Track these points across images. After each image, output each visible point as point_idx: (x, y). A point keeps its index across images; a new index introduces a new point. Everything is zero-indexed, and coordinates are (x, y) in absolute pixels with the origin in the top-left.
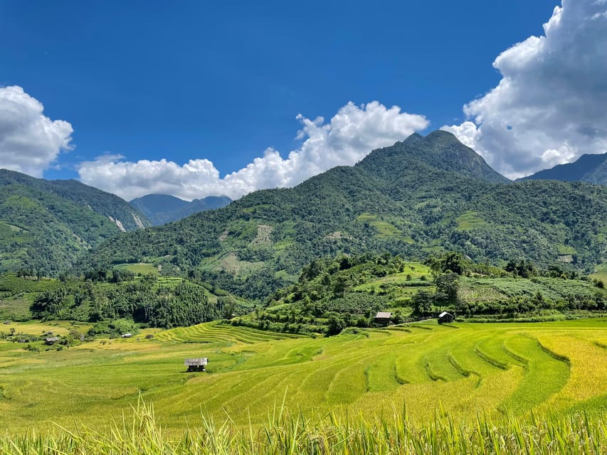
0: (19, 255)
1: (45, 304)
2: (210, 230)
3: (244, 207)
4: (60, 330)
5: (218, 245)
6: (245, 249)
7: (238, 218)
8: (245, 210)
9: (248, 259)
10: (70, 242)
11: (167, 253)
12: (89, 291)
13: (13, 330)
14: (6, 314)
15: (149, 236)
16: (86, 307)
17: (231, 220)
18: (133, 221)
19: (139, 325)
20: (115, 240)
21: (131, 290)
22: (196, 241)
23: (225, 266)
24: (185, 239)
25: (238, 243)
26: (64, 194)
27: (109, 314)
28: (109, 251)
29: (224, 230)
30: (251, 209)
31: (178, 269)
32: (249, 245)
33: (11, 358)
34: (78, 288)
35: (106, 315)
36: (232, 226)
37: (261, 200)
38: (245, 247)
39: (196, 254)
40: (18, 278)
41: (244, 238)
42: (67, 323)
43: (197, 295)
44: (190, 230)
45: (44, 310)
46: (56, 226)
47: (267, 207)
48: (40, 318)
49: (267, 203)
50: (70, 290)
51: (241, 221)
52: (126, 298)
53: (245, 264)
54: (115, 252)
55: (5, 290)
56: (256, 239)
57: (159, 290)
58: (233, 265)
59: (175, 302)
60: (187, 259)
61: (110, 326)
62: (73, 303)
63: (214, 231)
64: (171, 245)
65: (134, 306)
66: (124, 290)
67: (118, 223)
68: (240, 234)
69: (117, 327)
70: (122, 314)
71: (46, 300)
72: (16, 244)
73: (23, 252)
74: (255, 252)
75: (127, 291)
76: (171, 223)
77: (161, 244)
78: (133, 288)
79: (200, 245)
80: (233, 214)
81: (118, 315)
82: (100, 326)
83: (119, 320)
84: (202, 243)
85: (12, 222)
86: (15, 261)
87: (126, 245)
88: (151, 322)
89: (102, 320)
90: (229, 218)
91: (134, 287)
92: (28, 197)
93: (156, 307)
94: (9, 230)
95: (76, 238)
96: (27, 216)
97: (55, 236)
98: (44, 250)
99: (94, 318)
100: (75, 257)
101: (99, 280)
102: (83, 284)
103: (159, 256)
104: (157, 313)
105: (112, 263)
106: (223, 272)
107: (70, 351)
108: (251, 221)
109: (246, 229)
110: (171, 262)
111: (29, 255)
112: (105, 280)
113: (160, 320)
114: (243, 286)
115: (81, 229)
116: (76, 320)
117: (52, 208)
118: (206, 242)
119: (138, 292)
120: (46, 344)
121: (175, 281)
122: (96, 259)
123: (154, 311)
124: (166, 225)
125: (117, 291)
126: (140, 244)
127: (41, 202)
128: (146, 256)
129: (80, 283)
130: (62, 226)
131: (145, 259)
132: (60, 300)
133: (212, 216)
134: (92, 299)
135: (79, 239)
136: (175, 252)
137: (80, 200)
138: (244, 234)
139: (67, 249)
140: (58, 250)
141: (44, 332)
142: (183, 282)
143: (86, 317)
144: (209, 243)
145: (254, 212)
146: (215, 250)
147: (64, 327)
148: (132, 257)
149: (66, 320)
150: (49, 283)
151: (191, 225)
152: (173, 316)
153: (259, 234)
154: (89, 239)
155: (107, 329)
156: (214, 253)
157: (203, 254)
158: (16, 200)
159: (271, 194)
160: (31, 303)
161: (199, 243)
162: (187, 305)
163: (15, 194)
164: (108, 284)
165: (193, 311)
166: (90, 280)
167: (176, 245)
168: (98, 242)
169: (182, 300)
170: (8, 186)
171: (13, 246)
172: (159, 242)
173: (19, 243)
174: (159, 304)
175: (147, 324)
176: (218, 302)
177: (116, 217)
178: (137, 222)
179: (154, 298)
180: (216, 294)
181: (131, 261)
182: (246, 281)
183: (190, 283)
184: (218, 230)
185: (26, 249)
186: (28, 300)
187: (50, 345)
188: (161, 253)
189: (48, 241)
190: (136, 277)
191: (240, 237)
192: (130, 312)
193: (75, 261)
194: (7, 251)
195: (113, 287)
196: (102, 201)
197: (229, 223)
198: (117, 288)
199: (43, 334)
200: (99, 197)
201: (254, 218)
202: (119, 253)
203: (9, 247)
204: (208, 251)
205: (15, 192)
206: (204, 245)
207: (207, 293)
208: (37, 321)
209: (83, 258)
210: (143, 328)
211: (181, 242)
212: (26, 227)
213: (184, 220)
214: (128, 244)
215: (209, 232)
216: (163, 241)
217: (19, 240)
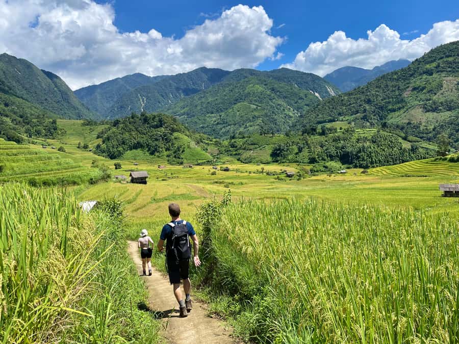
0: (257, 124)
1: (279, 152)
2: (394, 89)
3: (428, 63)
4: (292, 169)
5: (402, 101)
6: (431, 102)
7: (421, 74)
8: (428, 66)
9: (435, 110)
10: (286, 112)
11: (357, 112)
12: (307, 142)
13: (263, 169)
14: (257, 159)
15: (342, 101)
16: (305, 153)
17: (414, 77)
18: (327, 92)
19: (346, 166)
20: (316, 107)
21: (336, 140)
22: (382, 100)
23: (412, 118)
24: (372, 99)
25: (423, 97)
26: (279, 79)
27: (323, 158)
28: (313, 115)
29: (408, 87)
30: (434, 64)
31: (368, 124)
32: (435, 98)
33: (270, 184)
34: (299, 140)
35: (320, 159)
36: (415, 82)
37: (444, 54)
38: (430, 100)
39: (382, 111)
40: (261, 136)
41: (429, 92)
42: (294, 165)
43: (391, 142)
44: (376, 91)
45: (279, 156)
46: (276, 102)
47: (450, 59)
48: (277, 161)
49: (451, 56)
50: (293, 142)
51: (425, 76)
52: (333, 146)
53: (431, 115)
54: (318, 115)
55: (254, 144)
56: (441, 91)
57: (358, 140)
58: (419, 116)
59: (372, 148)
60: (375, 115)
61: (324, 167)
62: (296, 151)
63: (398, 89)
64: (360, 106)
65: (340, 152)
66: (331, 140)
67: (317, 94)
68: (424, 88)
69: (329, 167)
70: (332, 158)
71: (279, 149)
72: (255, 116)
73: (259, 121)
74: (442, 103)
75: (334, 141)
76: (359, 88)
77: (352, 106)
78: (338, 139)
79: (386, 103)
80: (415, 71)
81: (329, 158)
82: (317, 166)
83: (330, 163)
84: (387, 100)
85: (251, 102)
86: (256, 127)
87: (325, 109)
88: (354, 164)
89: (318, 162)
90: (411, 75)
91: (338, 137)
92: (258, 84)
93: (358, 152)
94: (250, 107)
95: (289, 109)
96: (259, 97)
97: (277, 109)
98: (271, 119)
99: (312, 161)
100: (290, 122)
101: (312, 134)
102: (302, 137)
103: (351, 115)
104: (359, 157)
105: (316, 123)
106: (409, 123)
107: (306, 181)
108: (435, 75)
109: (430, 84)
110: (361, 119)
111: (264, 123)
112: (316, 134)
113: (361, 162)
114: (430, 135)
115: (293, 102)
116: (300, 162)
117: (273, 90)
118: (391, 99)
119: (342, 142)
120: (287, 176)
121: (370, 132)
122: (305, 122)
123: (356, 155)
124: (355, 89)
125: (326, 141)
126: (337, 108)
127: (266, 87)
128: (341, 116)
129: (299, 137)
130: (281, 102)
131: (341, 118)
132: (288, 149)
133: (395, 77)
134: (309, 147)
135: (292, 109)
136: (365, 111)
137: (290, 81)
138: (429, 87)
139: (285, 117)
140: (279, 118)
141: (281, 170)
142: (378, 132)
143: (307, 160)
144: (394, 100)
145: (438, 66)
146: (400, 105)
147: (293, 167)
148: (330, 118)
149: (293, 162)
150: (279, 138)
151: (377, 87)
152: (372, 159)
153: (445, 86)
154: (298, 109)
155: (323, 169)
156: (400, 109)
157: (389, 110)
158: (252, 87)
159: (454, 46)
160: (270, 152)
161: (385, 101)
162: (384, 150)
163: (250, 84)
164: (318, 137)
165: (390, 155)
166: (306, 134)
167: (364, 105)
168: (304, 110)
169: (378, 147)
170: (246, 79)
171: (253, 118)
172: (350, 104)
173: (256, 116)
174: (360, 150)
175: (351, 166)
176: (412, 147)
177: (315, 90)
178: (330, 92)
179: (355, 146)
180: (408, 141)
181: (330, 121)
182: (434, 130)
183: (385, 133)
184: (402, 87)
185: (261, 119)
186: (269, 150)
187: (291, 177)
188: (353, 112)
189: (273, 112)
190: (338, 131)
191: (424, 91)
192: (338, 156)
193: (291, 125)
194: (250, 122)
195: (323, 138)
196: (304, 80)
197: (413, 80)
198: (326, 139)
199: (280, 172)
200: (302, 77)
201: (438, 72)
202: (320, 116)
203: (251, 118)
204: (394, 107)
205: (250, 82)
206: (389, 102)
207: (400, 140)
208: (275, 163)
209: (297, 122)
210: (348, 168)
211: (369, 102)
212: (260, 105)
213: (370, 84)
214: (327, 108)
215: (393, 91)
216: (353, 103)
217: (256, 114)
